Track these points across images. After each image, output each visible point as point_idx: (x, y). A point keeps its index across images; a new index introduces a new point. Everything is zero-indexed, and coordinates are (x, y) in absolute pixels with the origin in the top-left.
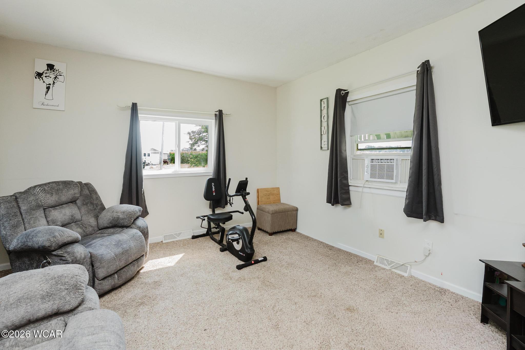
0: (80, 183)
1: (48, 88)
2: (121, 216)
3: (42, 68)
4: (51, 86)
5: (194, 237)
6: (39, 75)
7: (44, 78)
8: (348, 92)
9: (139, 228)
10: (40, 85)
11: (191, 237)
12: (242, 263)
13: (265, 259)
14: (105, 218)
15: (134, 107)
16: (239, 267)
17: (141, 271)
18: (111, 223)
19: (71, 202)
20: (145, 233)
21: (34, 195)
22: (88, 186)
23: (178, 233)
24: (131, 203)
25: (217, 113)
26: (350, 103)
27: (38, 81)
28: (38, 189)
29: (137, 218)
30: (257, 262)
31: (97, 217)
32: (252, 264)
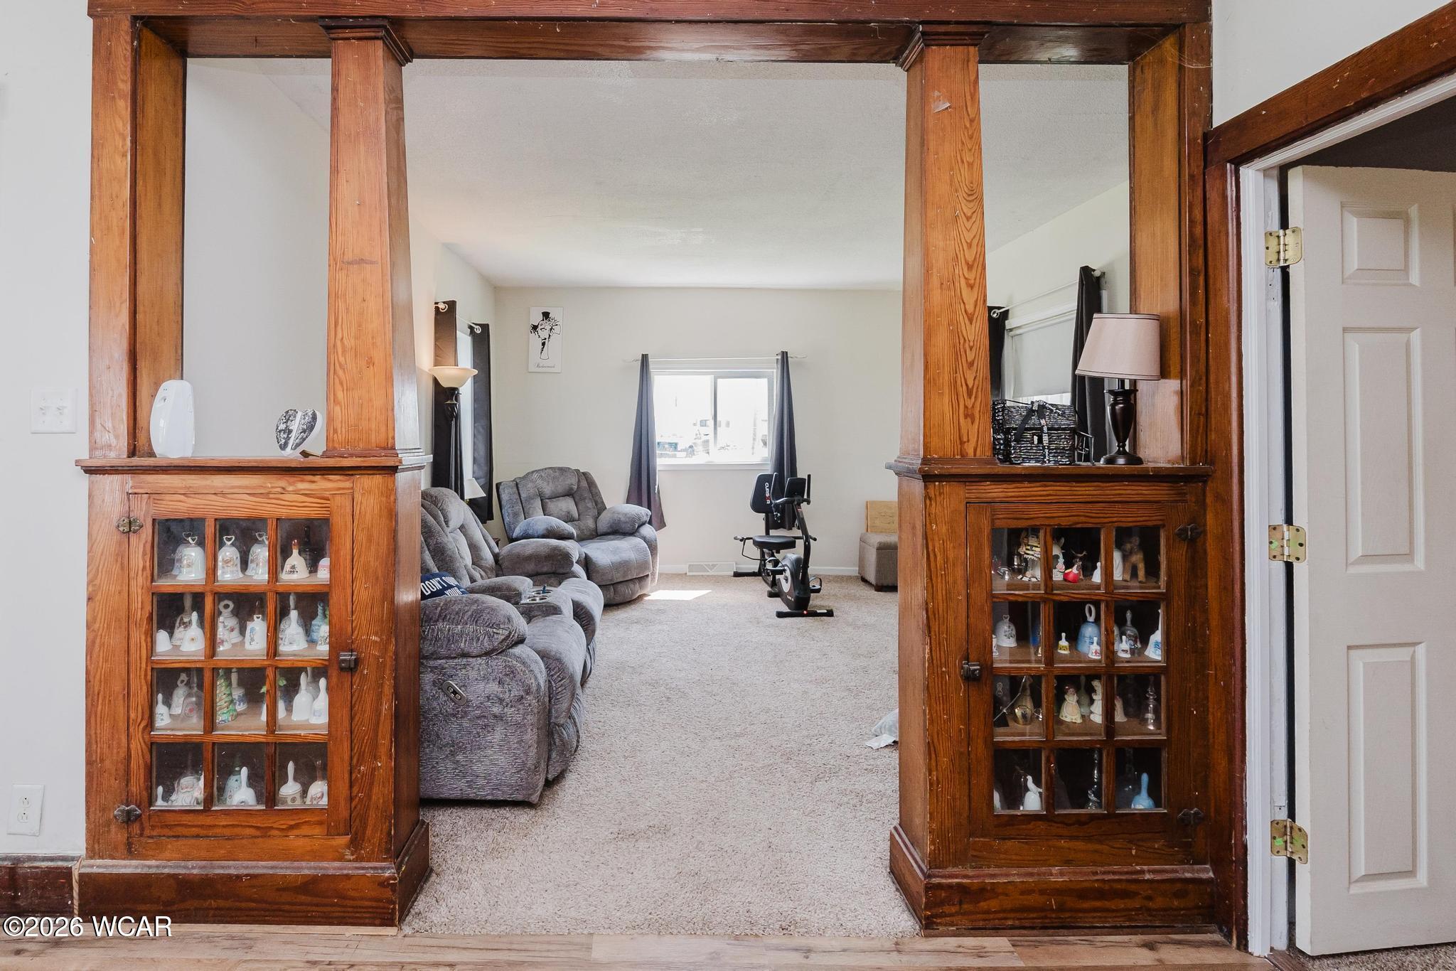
0: (577, 471)
1: (543, 344)
2: (623, 519)
3: (537, 318)
4: (546, 341)
5: (737, 575)
6: (535, 328)
7: (539, 331)
8: (1008, 311)
9: (644, 539)
10: (535, 341)
11: (732, 573)
12: (788, 610)
13: (830, 614)
14: (604, 521)
15: (645, 358)
16: (781, 615)
17: (646, 598)
18: (611, 527)
19: (568, 496)
20: (652, 547)
21: (532, 481)
22: (586, 475)
23: (711, 564)
24: (640, 504)
25: (779, 357)
26: (1012, 333)
27: (533, 336)
28: (535, 475)
29: (643, 524)
30: (814, 614)
31: (596, 519)
32: (803, 615)
